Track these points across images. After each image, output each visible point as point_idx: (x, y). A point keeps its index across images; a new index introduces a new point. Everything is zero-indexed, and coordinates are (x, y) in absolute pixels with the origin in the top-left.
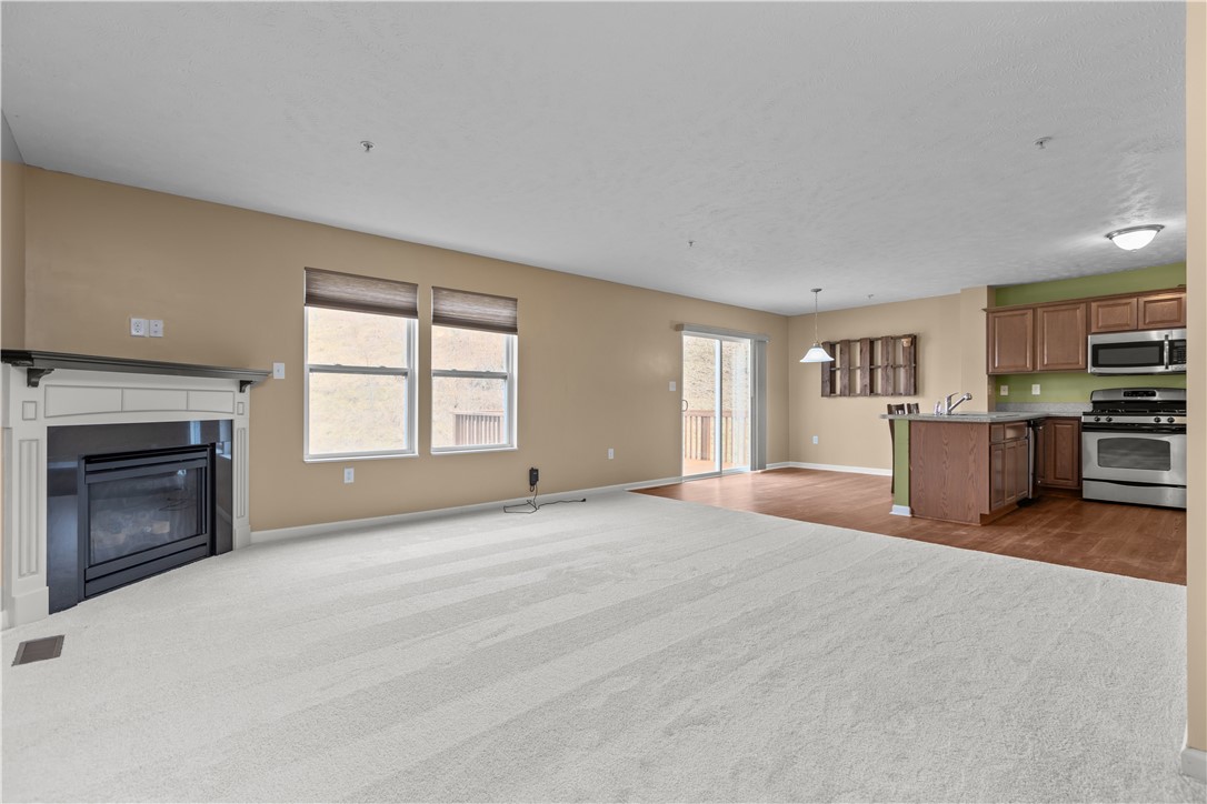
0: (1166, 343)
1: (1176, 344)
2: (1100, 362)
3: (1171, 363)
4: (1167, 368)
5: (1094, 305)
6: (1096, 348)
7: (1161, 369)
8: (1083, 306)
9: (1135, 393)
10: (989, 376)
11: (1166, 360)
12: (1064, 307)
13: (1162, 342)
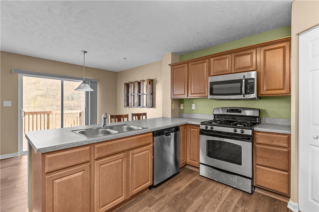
0: (244, 81)
1: (249, 81)
2: (214, 93)
3: (246, 93)
4: (244, 96)
5: (212, 59)
6: (212, 84)
7: (241, 97)
8: (207, 60)
9: (232, 110)
10: (172, 99)
11: (243, 92)
12: (199, 62)
13: (242, 80)
